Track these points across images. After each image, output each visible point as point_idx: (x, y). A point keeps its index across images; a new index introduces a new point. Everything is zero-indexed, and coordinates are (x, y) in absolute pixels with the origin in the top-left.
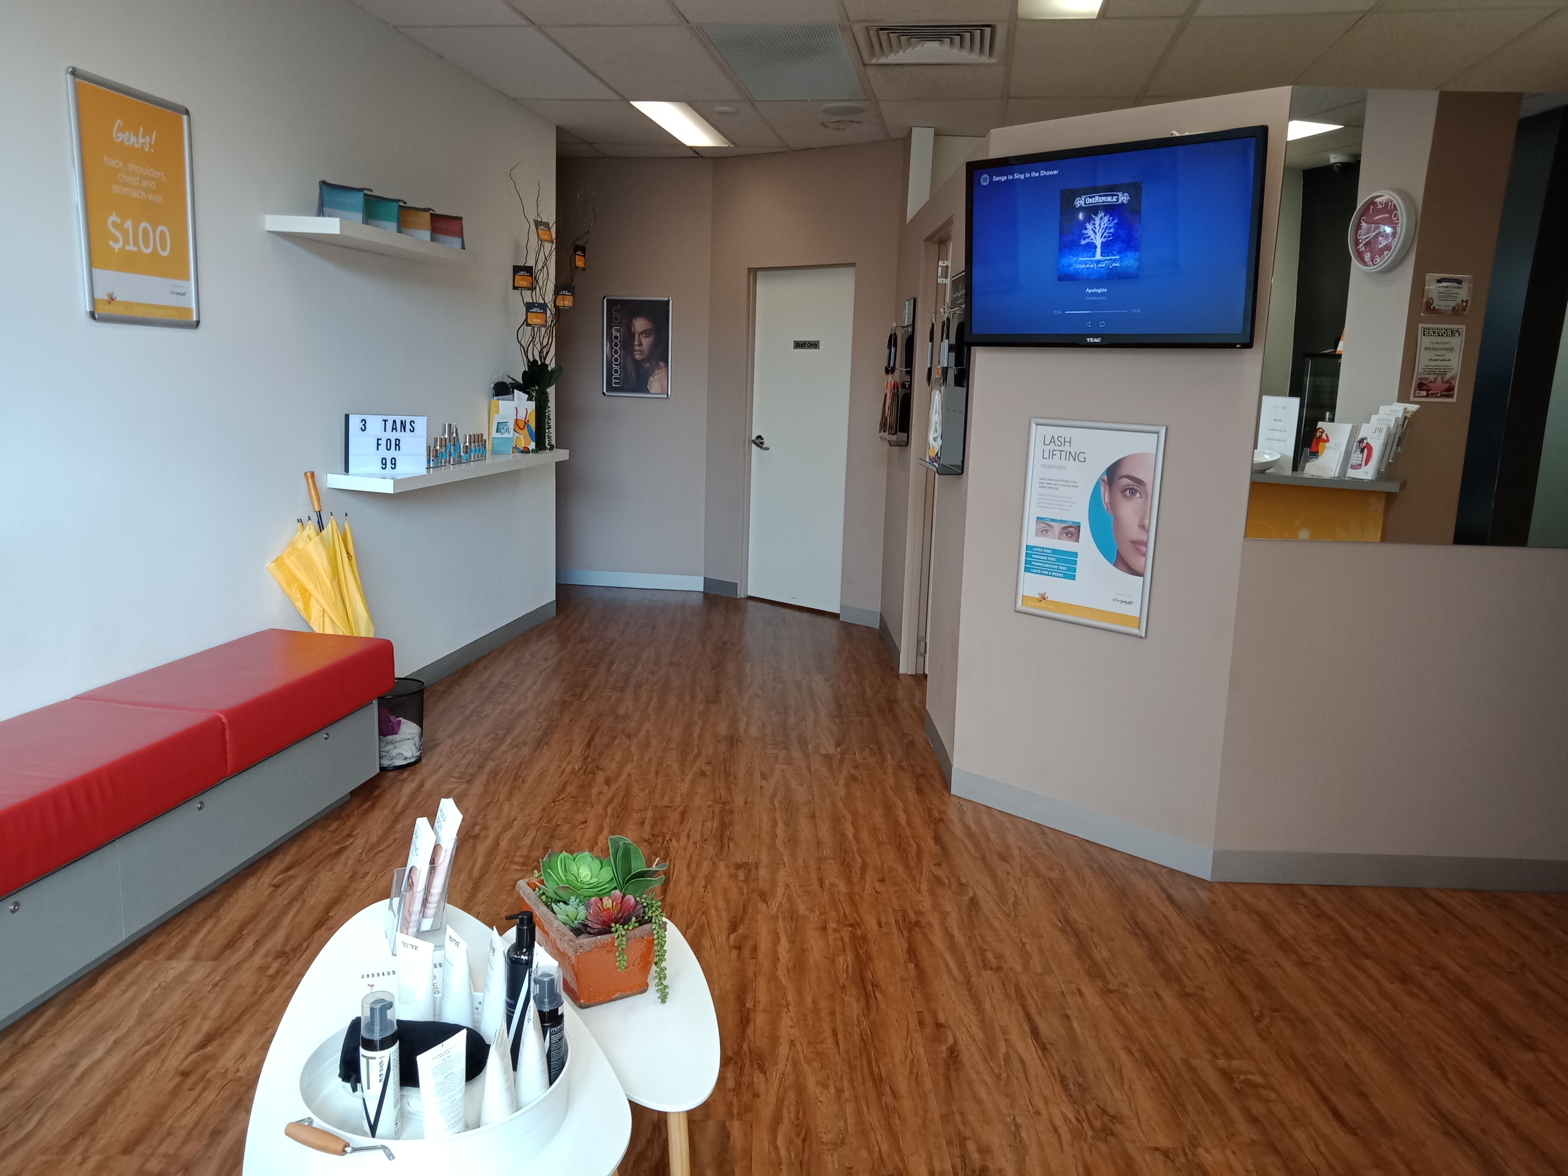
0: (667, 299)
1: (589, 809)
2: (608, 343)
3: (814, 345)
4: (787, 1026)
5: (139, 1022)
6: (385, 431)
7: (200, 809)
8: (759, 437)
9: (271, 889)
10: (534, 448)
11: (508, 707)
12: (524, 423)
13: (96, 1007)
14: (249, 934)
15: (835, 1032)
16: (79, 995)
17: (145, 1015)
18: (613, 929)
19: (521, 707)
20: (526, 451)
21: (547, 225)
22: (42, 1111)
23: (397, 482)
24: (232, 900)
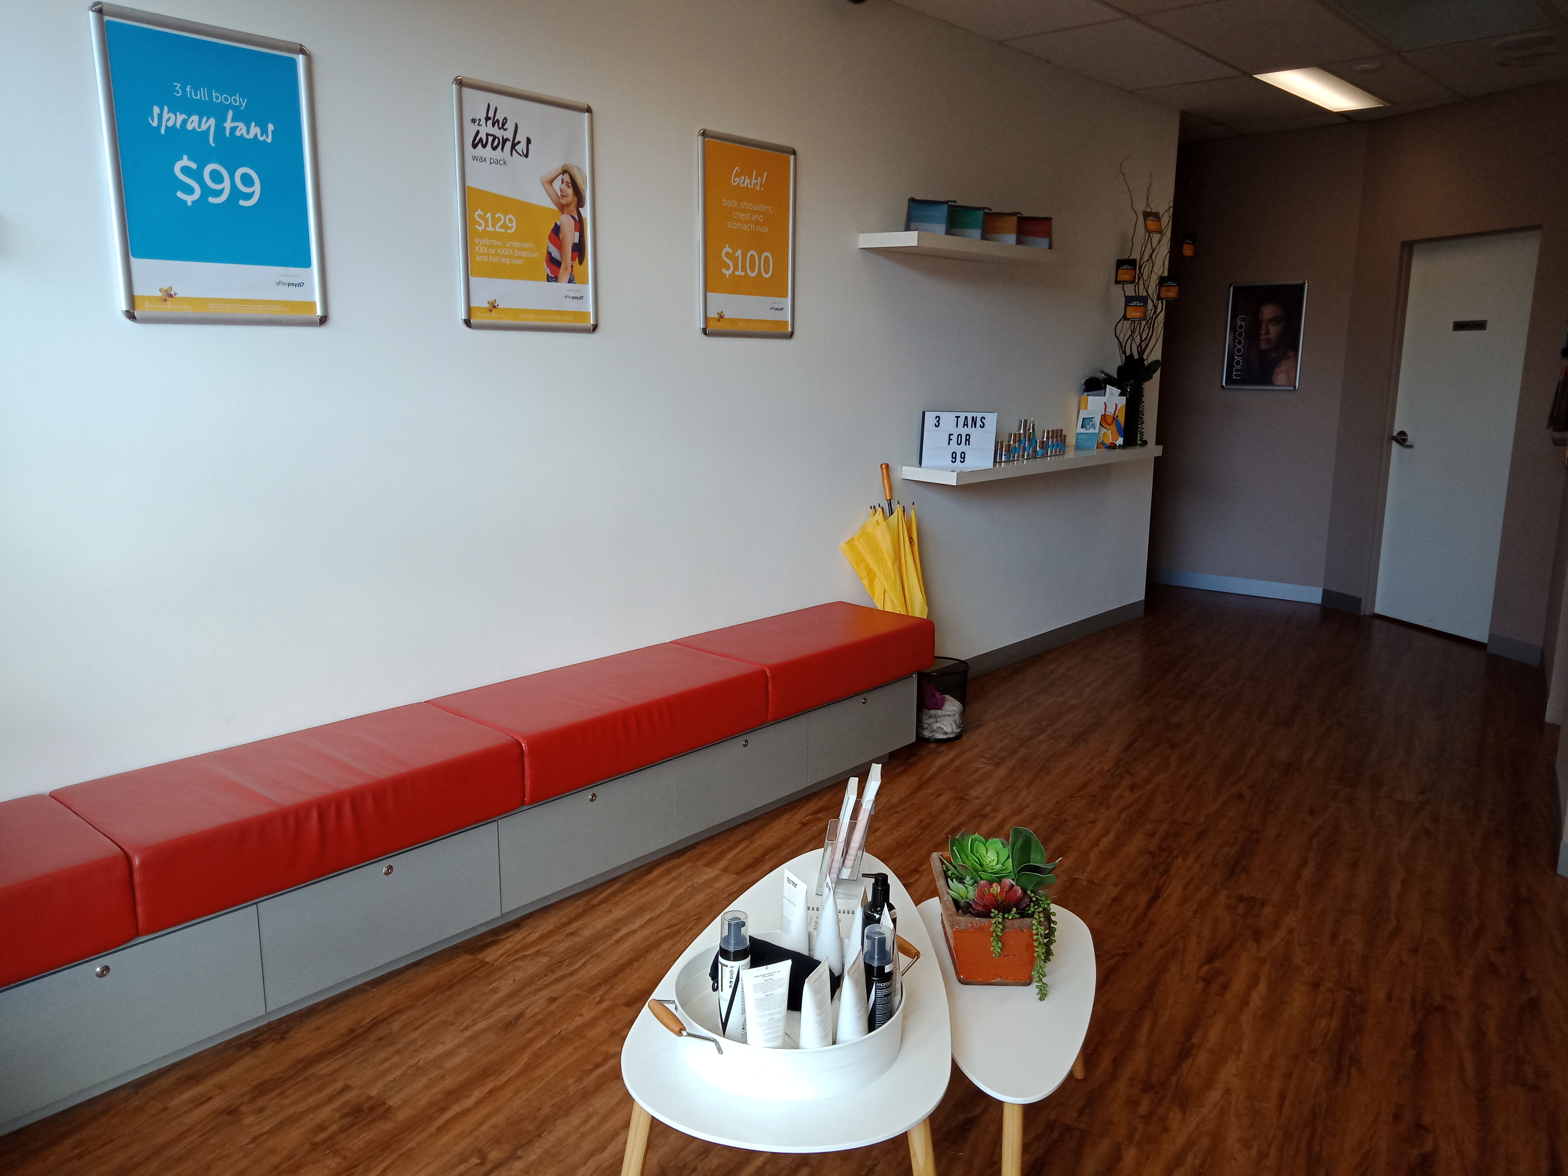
0: (1301, 282)
1: (1103, 810)
2: (1232, 334)
3: (1480, 325)
4: (1229, 1073)
5: (669, 910)
6: (957, 427)
7: (745, 746)
8: (1402, 433)
9: (800, 826)
10: (1122, 444)
11: (1061, 699)
12: (1112, 418)
13: (645, 890)
14: (770, 859)
15: (1282, 1096)
16: (638, 878)
17: (675, 905)
18: (992, 915)
19: (1074, 702)
20: (1113, 447)
21: (1157, 216)
22: (587, 957)
23: (960, 475)
24: (767, 829)
